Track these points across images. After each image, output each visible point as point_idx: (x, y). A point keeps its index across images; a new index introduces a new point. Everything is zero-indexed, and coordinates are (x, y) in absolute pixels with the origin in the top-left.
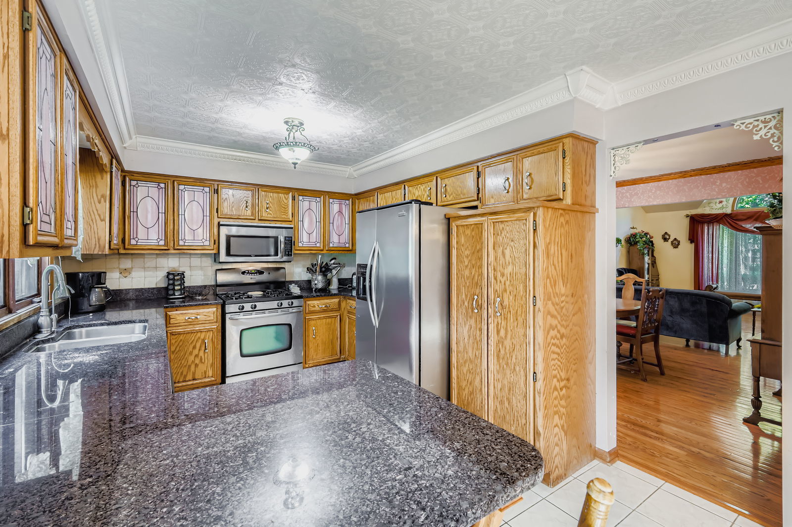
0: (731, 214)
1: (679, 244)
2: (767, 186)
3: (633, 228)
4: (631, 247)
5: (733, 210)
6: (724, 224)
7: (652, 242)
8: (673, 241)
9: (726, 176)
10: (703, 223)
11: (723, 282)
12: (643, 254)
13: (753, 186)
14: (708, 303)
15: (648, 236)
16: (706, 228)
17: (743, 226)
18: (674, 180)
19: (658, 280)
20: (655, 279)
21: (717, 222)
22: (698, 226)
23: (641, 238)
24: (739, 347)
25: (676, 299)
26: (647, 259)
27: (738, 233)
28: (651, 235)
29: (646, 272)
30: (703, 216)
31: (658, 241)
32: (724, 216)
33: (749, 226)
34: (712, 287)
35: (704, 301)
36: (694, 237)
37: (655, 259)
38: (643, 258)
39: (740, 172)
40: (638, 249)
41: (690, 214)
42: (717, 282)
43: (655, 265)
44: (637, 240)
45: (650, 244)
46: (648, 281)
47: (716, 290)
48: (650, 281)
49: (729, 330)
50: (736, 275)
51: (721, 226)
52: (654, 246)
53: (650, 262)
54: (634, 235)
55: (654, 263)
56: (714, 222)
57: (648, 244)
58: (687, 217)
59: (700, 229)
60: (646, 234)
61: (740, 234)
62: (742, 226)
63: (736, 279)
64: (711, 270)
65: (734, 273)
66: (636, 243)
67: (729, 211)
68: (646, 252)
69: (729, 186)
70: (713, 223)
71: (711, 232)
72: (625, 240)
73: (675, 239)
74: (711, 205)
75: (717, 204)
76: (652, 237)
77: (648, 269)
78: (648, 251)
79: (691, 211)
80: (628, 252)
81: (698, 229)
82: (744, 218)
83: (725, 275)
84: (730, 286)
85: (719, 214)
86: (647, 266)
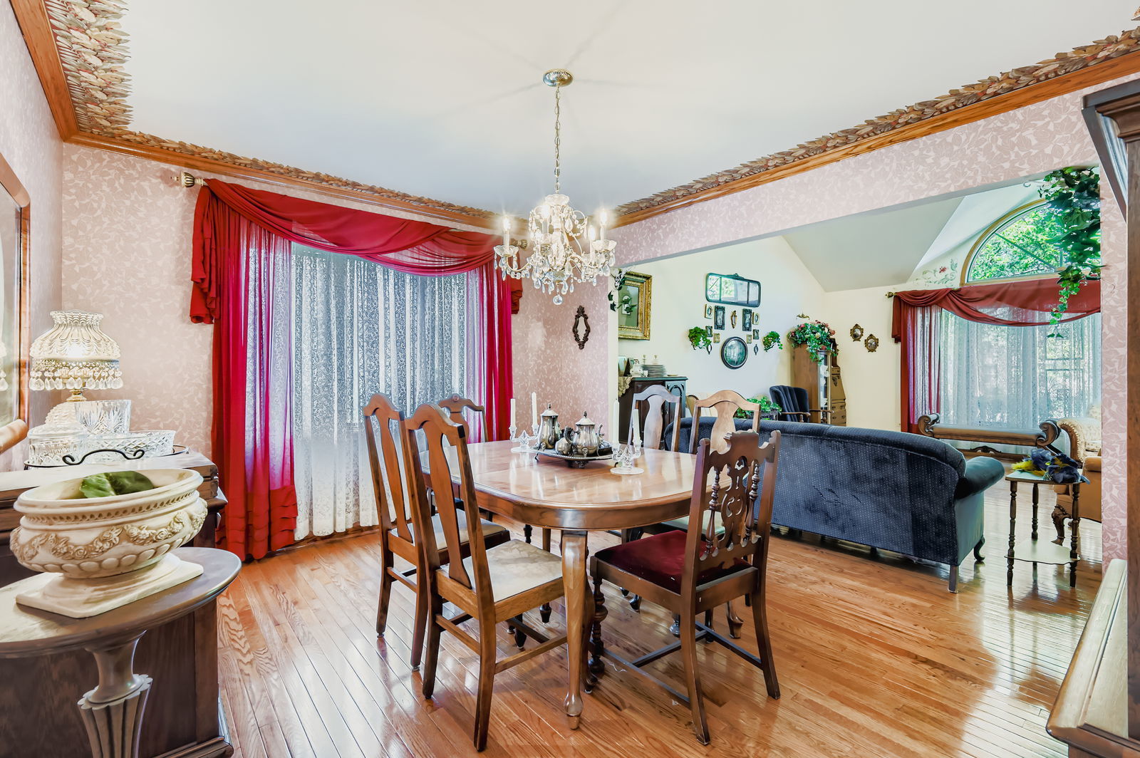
0: (959, 290)
1: (877, 345)
2: (1048, 150)
3: (803, 316)
4: (798, 349)
5: (962, 284)
6: (949, 309)
7: (833, 341)
8: (868, 339)
9: (949, 139)
10: (914, 307)
11: (947, 410)
12: (817, 361)
13: (1013, 157)
14: (911, 461)
15: (826, 330)
16: (919, 316)
17: (979, 310)
18: (834, 163)
19: (843, 406)
20: (838, 406)
21: (937, 304)
22: (907, 312)
23: (815, 333)
24: (979, 560)
25: (842, 452)
26: (824, 370)
27: (971, 323)
28: (832, 328)
29: (822, 394)
30: (914, 294)
31: (843, 339)
32: (947, 295)
33: (989, 310)
34: (929, 419)
35: (902, 456)
36: (900, 333)
37: (839, 371)
38: (817, 368)
39: (981, 122)
40: (807, 351)
41: (894, 292)
42: (938, 411)
43: (838, 380)
44: (807, 336)
45: (829, 343)
46: (826, 408)
47: (935, 424)
48: (829, 409)
49: (958, 526)
50: (968, 397)
51: (943, 313)
52: (838, 347)
53: (828, 375)
54: (802, 329)
55: (836, 377)
56: (933, 304)
57: (825, 344)
58: (889, 297)
59: (909, 316)
60: (822, 326)
61: (974, 324)
62: (977, 311)
63: (967, 404)
64: (927, 389)
65: (965, 394)
66: (804, 342)
67: (956, 285)
68: (821, 356)
69: (956, 163)
70: (930, 306)
71: (927, 323)
72: (788, 337)
73: (871, 336)
74: (928, 275)
75: (937, 273)
76: (834, 333)
77: (826, 388)
78: (826, 356)
79: (895, 286)
80: (793, 358)
81: (907, 316)
82: (981, 296)
83: (951, 398)
84: (958, 417)
85: (940, 290)
86: (822, 382)
